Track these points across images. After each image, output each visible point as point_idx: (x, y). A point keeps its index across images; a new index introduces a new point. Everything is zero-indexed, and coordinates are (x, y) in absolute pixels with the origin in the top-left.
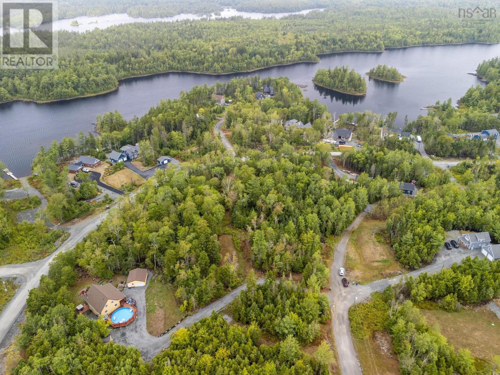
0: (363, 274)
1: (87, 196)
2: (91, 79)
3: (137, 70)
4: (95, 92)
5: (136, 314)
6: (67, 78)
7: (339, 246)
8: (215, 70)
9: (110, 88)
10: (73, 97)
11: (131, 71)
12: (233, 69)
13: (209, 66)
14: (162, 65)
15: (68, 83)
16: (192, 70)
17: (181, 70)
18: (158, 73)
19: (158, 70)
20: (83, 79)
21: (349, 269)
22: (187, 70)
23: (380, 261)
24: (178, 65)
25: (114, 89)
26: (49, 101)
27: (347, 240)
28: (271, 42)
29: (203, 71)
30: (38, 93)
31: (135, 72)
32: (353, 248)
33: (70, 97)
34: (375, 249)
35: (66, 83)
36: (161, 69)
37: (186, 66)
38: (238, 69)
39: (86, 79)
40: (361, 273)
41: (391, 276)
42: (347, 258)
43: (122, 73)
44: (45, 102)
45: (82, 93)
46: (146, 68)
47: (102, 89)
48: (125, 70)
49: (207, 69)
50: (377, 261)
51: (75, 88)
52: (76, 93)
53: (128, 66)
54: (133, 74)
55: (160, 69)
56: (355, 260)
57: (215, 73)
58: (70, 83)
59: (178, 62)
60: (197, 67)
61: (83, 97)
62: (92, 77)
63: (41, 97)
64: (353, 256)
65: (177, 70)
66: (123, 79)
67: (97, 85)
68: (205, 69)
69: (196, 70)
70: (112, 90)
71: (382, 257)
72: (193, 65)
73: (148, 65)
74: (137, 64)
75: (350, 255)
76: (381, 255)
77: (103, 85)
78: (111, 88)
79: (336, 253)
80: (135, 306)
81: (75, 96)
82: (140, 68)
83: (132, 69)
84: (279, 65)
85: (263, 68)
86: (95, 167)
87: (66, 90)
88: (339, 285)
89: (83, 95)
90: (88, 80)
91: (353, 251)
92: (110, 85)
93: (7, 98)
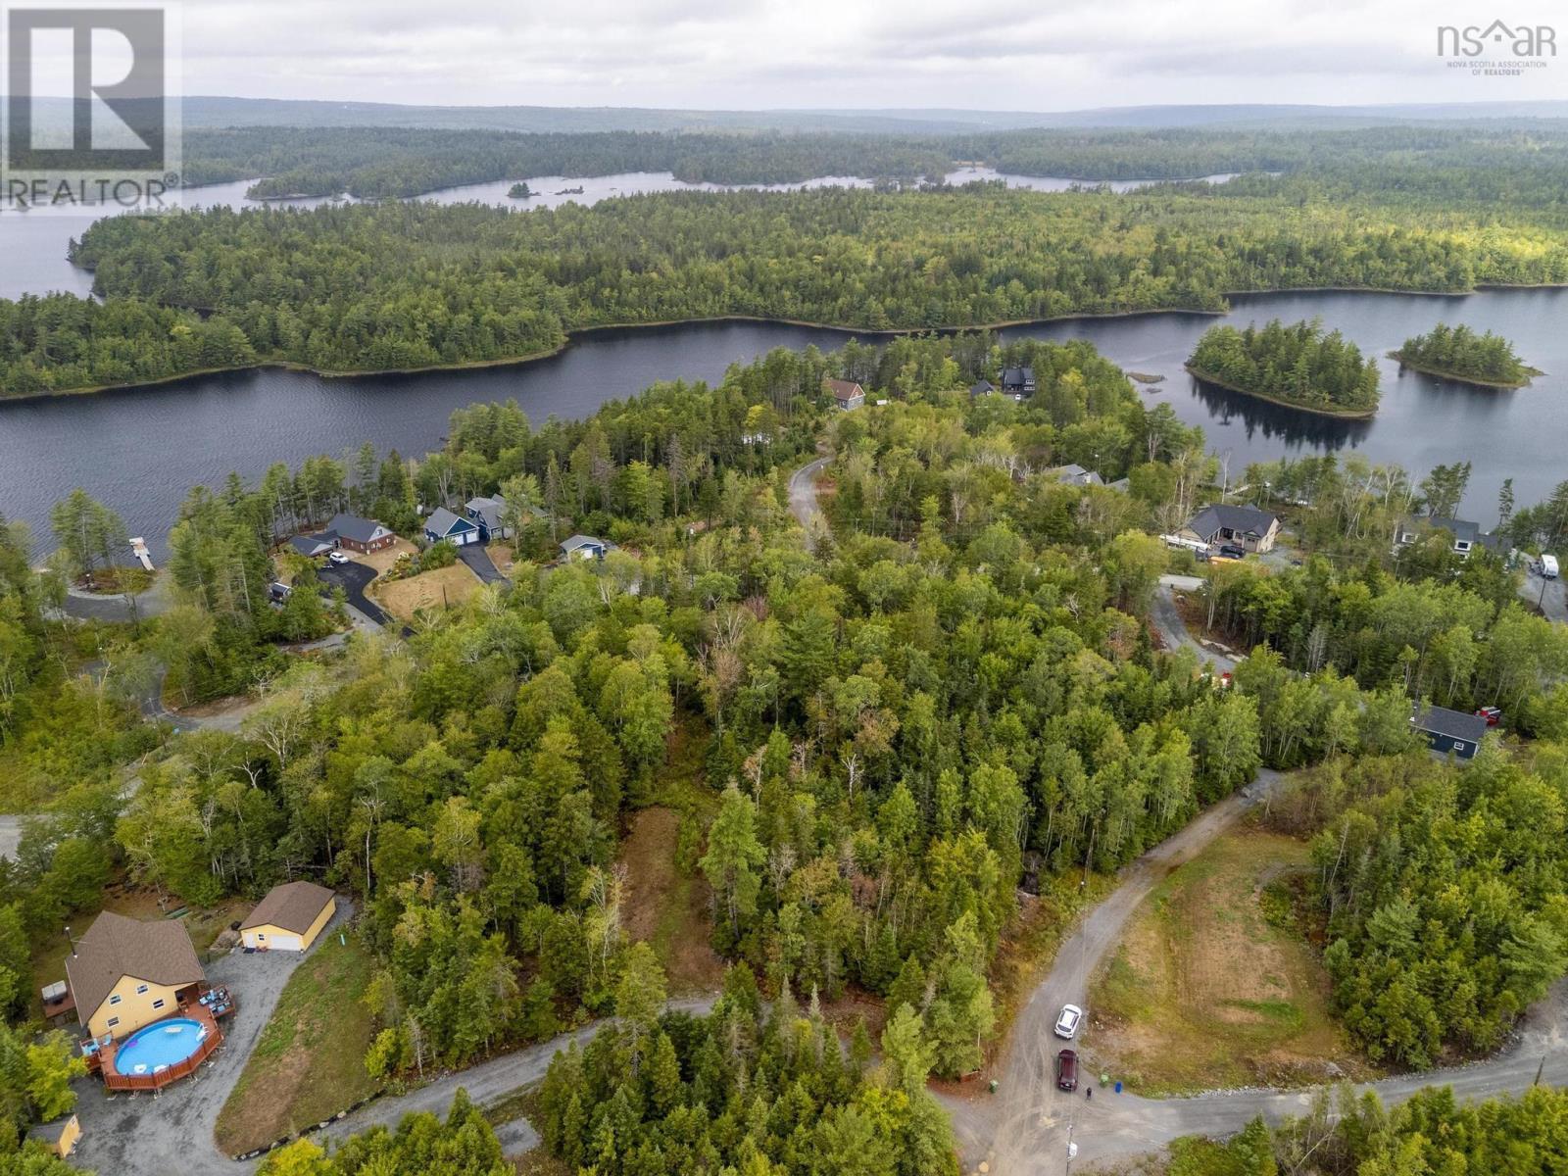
0: (1165, 1047)
1: (292, 630)
2: (485, 318)
3: (631, 305)
4: (486, 358)
5: (209, 1051)
6: (417, 312)
7: (1095, 914)
8: (868, 318)
9: (535, 350)
10: (422, 365)
11: (613, 307)
12: (928, 318)
13: (851, 306)
14: (710, 297)
15: (419, 325)
16: (799, 316)
17: (767, 315)
18: (695, 319)
19: (697, 312)
20: (464, 318)
21: (1103, 1013)
22: (785, 315)
23: (1254, 1007)
24: (760, 300)
25: (548, 353)
26: (353, 374)
27: (1140, 897)
28: (1072, 250)
29: (830, 320)
30: (328, 348)
31: (626, 312)
32: (1152, 934)
33: (413, 365)
34: (1248, 949)
35: (413, 325)
36: (708, 309)
37: (782, 301)
38: (944, 321)
39: (470, 320)
40: (1159, 1041)
41: (1290, 1078)
42: (1114, 968)
43: (587, 311)
44: (342, 374)
45: (452, 359)
46: (660, 301)
47: (512, 349)
48: (596, 302)
49: (844, 316)
50: (1243, 1005)
51: (434, 342)
52: (435, 355)
53: (607, 292)
54: (619, 318)
55: (702, 307)
56: (1144, 982)
57: (866, 326)
58: (422, 326)
59: (761, 290)
60: (816, 306)
61: (451, 367)
62: (490, 314)
63: (334, 359)
64: (1142, 965)
65: (755, 313)
66: (585, 329)
67: (500, 336)
68: (836, 314)
69: (810, 316)
70: (539, 356)
71: (1271, 989)
72: (803, 302)
73: (667, 294)
74: (635, 290)
75: (1130, 959)
76: (1268, 978)
77: (516, 337)
78: (540, 351)
79: (1069, 942)
80: (224, 1020)
81: (430, 363)
82: (642, 301)
83: (618, 303)
84: (1085, 315)
85: (1028, 321)
86: (373, 551)
87: (407, 345)
88: (1040, 1075)
89: (451, 362)
90: (476, 321)
91: (1152, 943)
92: (538, 342)
93: (244, 357)
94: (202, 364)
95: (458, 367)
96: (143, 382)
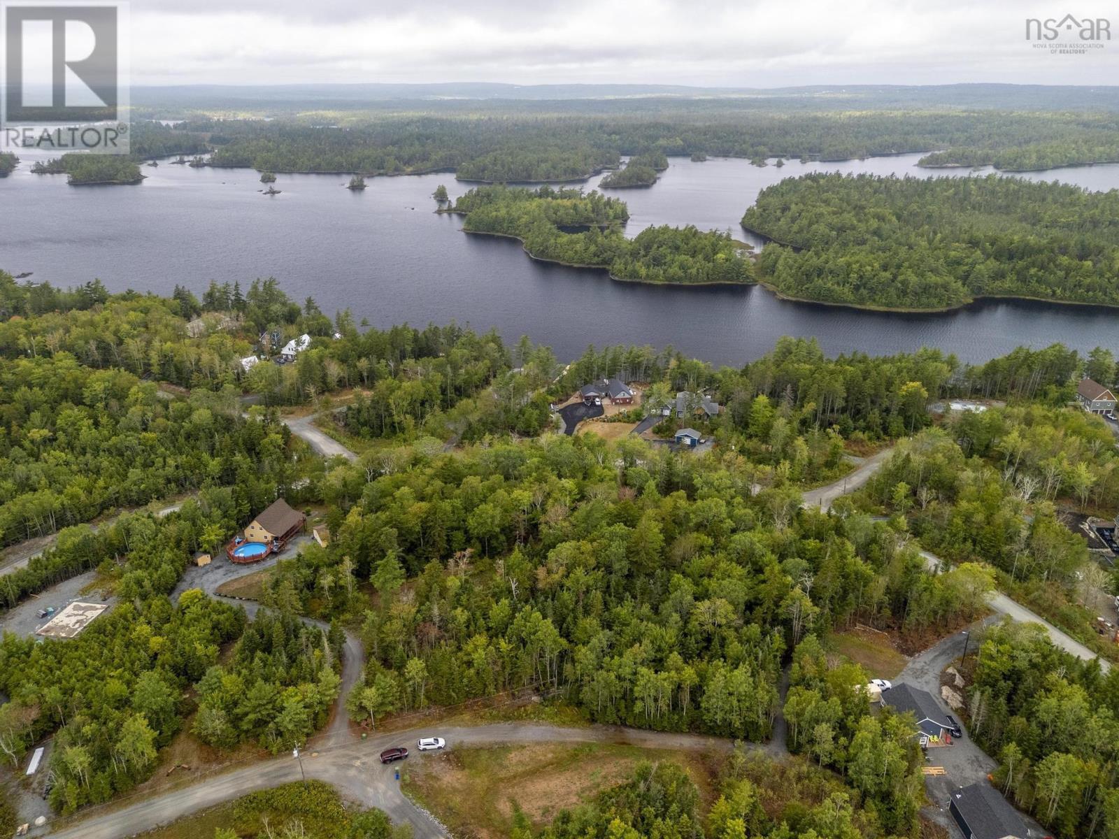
2: (900, 278)
3: (1049, 285)
4: (887, 305)
6: (856, 266)
7: (543, 728)
9: (928, 306)
10: (841, 302)
11: (1034, 283)
20: (887, 275)
21: (455, 757)
23: (517, 811)
25: (942, 309)
26: (794, 299)
27: (580, 740)
31: (1042, 289)
32: (551, 756)
33: (835, 300)
35: (848, 275)
39: (891, 277)
42: (500, 751)
43: (1009, 283)
44: (790, 298)
45: (862, 301)
46: (1080, 285)
47: (910, 302)
48: (1022, 278)
50: (516, 807)
52: (851, 297)
53: (1033, 271)
54: (1034, 293)
56: (503, 766)
58: (854, 276)
61: (859, 307)
62: (907, 276)
63: (789, 288)
64: (514, 760)
67: (904, 291)
70: (929, 310)
71: (537, 813)
73: (1090, 280)
74: (1061, 273)
77: (917, 294)
78: (933, 306)
79: (503, 726)
81: (845, 301)
82: (1060, 283)
83: (1038, 281)
89: (860, 304)
90: (894, 279)
92: (935, 301)
93: (747, 277)
94: (724, 278)
95: (863, 307)
96: (686, 283)
